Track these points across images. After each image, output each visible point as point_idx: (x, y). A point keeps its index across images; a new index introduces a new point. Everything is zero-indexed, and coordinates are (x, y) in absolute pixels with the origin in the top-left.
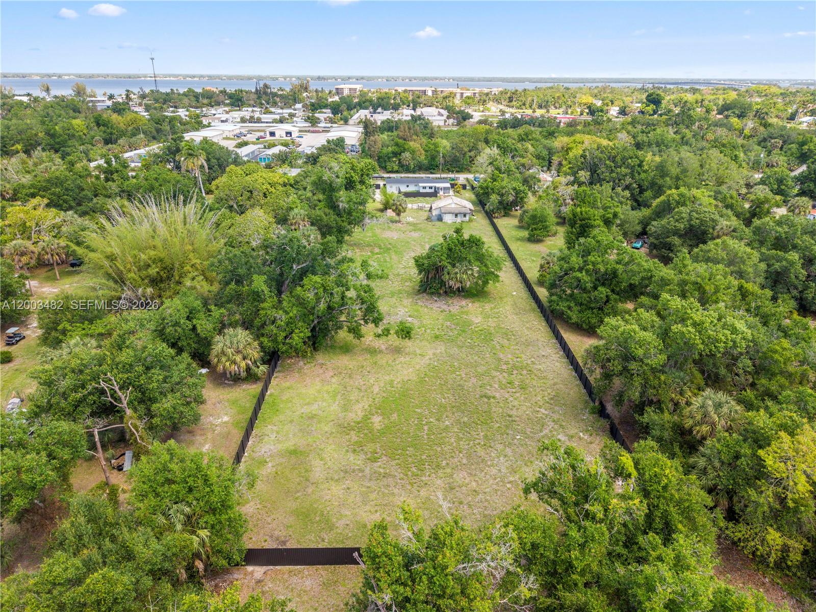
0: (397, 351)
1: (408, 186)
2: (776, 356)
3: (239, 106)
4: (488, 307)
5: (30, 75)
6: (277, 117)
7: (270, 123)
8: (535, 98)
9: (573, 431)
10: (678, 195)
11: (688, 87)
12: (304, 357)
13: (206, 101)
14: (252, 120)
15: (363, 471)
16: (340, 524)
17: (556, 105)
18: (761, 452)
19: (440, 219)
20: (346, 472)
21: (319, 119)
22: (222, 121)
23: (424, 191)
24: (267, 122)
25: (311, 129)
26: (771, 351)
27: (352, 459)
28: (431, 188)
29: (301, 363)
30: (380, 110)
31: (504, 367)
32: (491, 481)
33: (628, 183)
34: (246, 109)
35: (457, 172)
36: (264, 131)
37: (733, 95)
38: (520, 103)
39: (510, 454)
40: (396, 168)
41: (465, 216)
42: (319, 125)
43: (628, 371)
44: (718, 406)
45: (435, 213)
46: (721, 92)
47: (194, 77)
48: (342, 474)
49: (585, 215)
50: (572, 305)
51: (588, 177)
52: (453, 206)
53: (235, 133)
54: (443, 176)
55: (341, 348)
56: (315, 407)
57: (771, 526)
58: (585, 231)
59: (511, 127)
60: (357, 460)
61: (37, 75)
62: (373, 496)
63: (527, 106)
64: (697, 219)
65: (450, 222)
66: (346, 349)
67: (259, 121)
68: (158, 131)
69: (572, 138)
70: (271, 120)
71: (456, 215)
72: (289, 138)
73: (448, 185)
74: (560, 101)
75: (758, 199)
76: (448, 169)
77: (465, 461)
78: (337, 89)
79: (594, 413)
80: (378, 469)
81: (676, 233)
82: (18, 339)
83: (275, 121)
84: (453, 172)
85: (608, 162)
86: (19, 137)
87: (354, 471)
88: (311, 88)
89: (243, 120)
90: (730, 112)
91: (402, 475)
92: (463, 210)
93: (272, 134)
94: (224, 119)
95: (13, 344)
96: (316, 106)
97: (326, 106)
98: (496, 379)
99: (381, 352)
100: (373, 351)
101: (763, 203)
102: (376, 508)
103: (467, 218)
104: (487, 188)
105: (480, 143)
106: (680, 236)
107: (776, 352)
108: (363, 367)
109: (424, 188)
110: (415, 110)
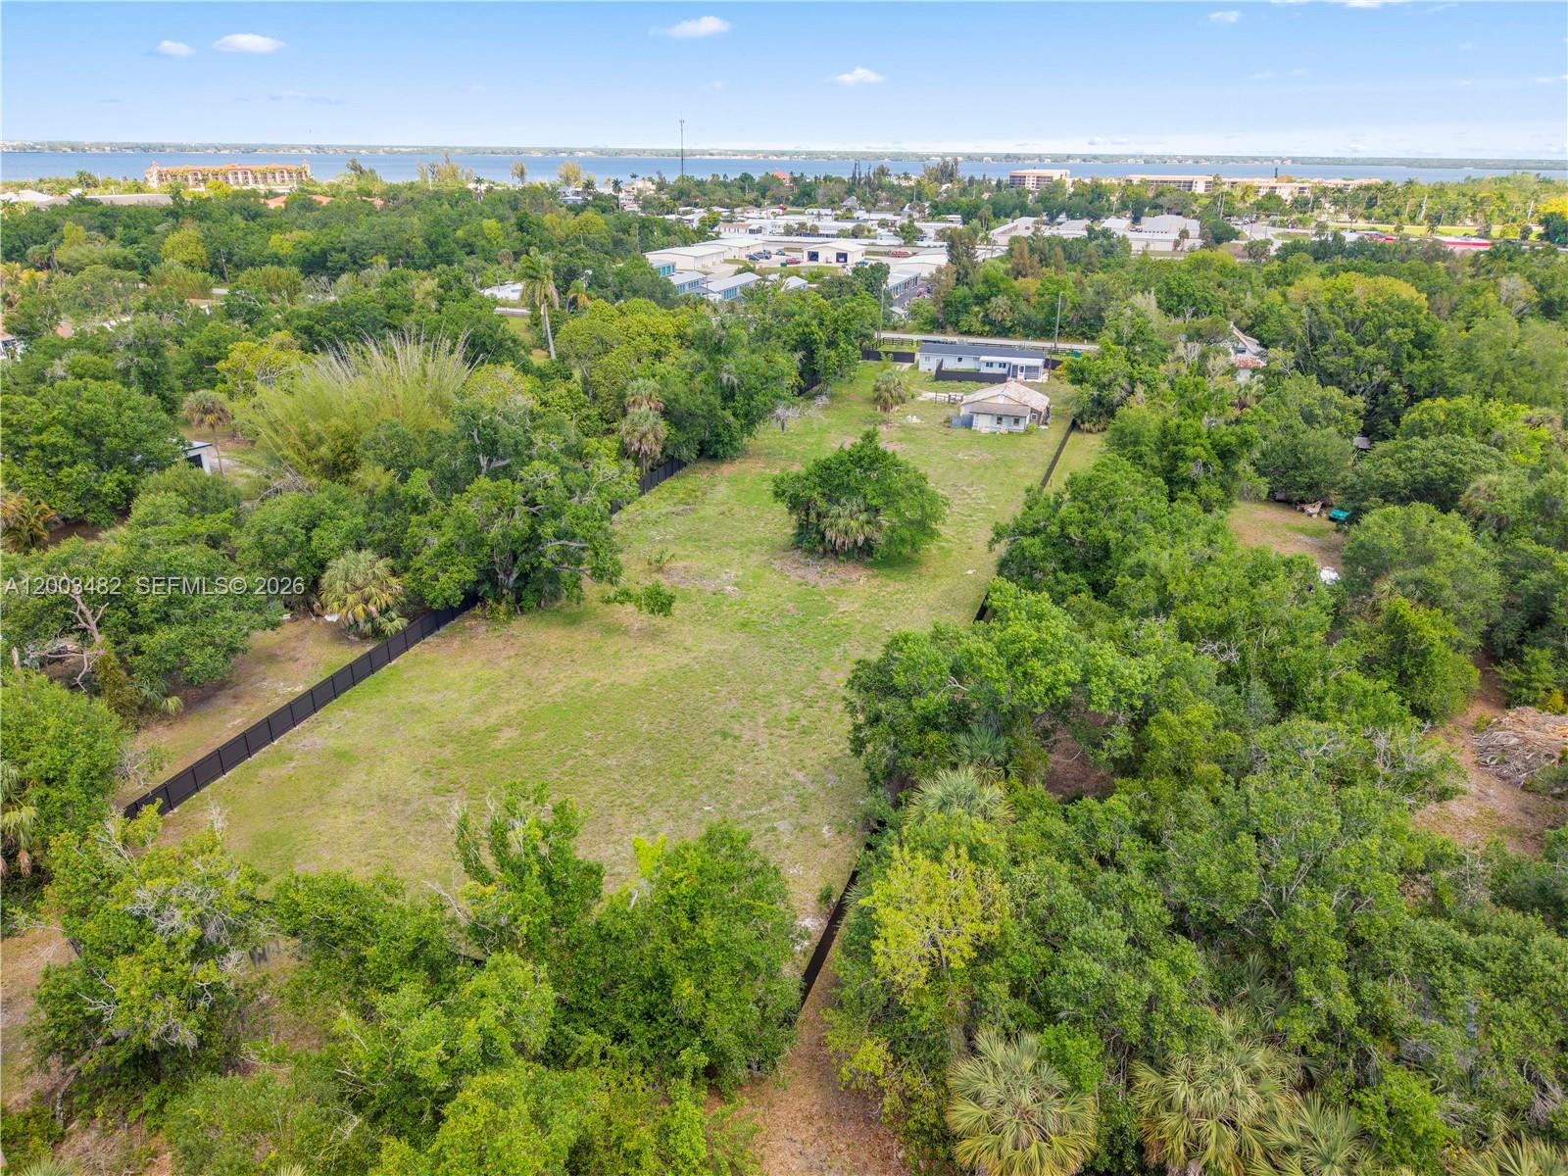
1: (960, 360)
5: (529, 150)
6: (851, 226)
7: (833, 236)
9: (815, 821)
13: (754, 196)
14: (802, 230)
15: (409, 804)
19: (968, 423)
21: (921, 231)
22: (752, 232)
23: (989, 370)
24: (823, 236)
25: (894, 250)
28: (1004, 365)
30: (1062, 217)
36: (802, 250)
38: (1390, 210)
40: (977, 326)
41: (1016, 422)
52: (1001, 400)
53: (752, 252)
54: (1062, 345)
56: (437, 697)
58: (1176, 466)
60: (416, 787)
61: (539, 150)
64: (1443, 464)
65: (985, 431)
67: (814, 232)
68: (617, 243)
70: (835, 232)
71: (1000, 419)
72: (840, 265)
73: (1039, 362)
78: (1013, 177)
80: (433, 807)
83: (840, 233)
86: (383, 244)
87: (396, 800)
88: (960, 175)
89: (789, 231)
92: (1017, 411)
93: (814, 256)
94: (758, 227)
96: (940, 207)
97: (956, 211)
98: (774, 710)
99: (626, 632)
109: (990, 364)
110: (1136, 220)
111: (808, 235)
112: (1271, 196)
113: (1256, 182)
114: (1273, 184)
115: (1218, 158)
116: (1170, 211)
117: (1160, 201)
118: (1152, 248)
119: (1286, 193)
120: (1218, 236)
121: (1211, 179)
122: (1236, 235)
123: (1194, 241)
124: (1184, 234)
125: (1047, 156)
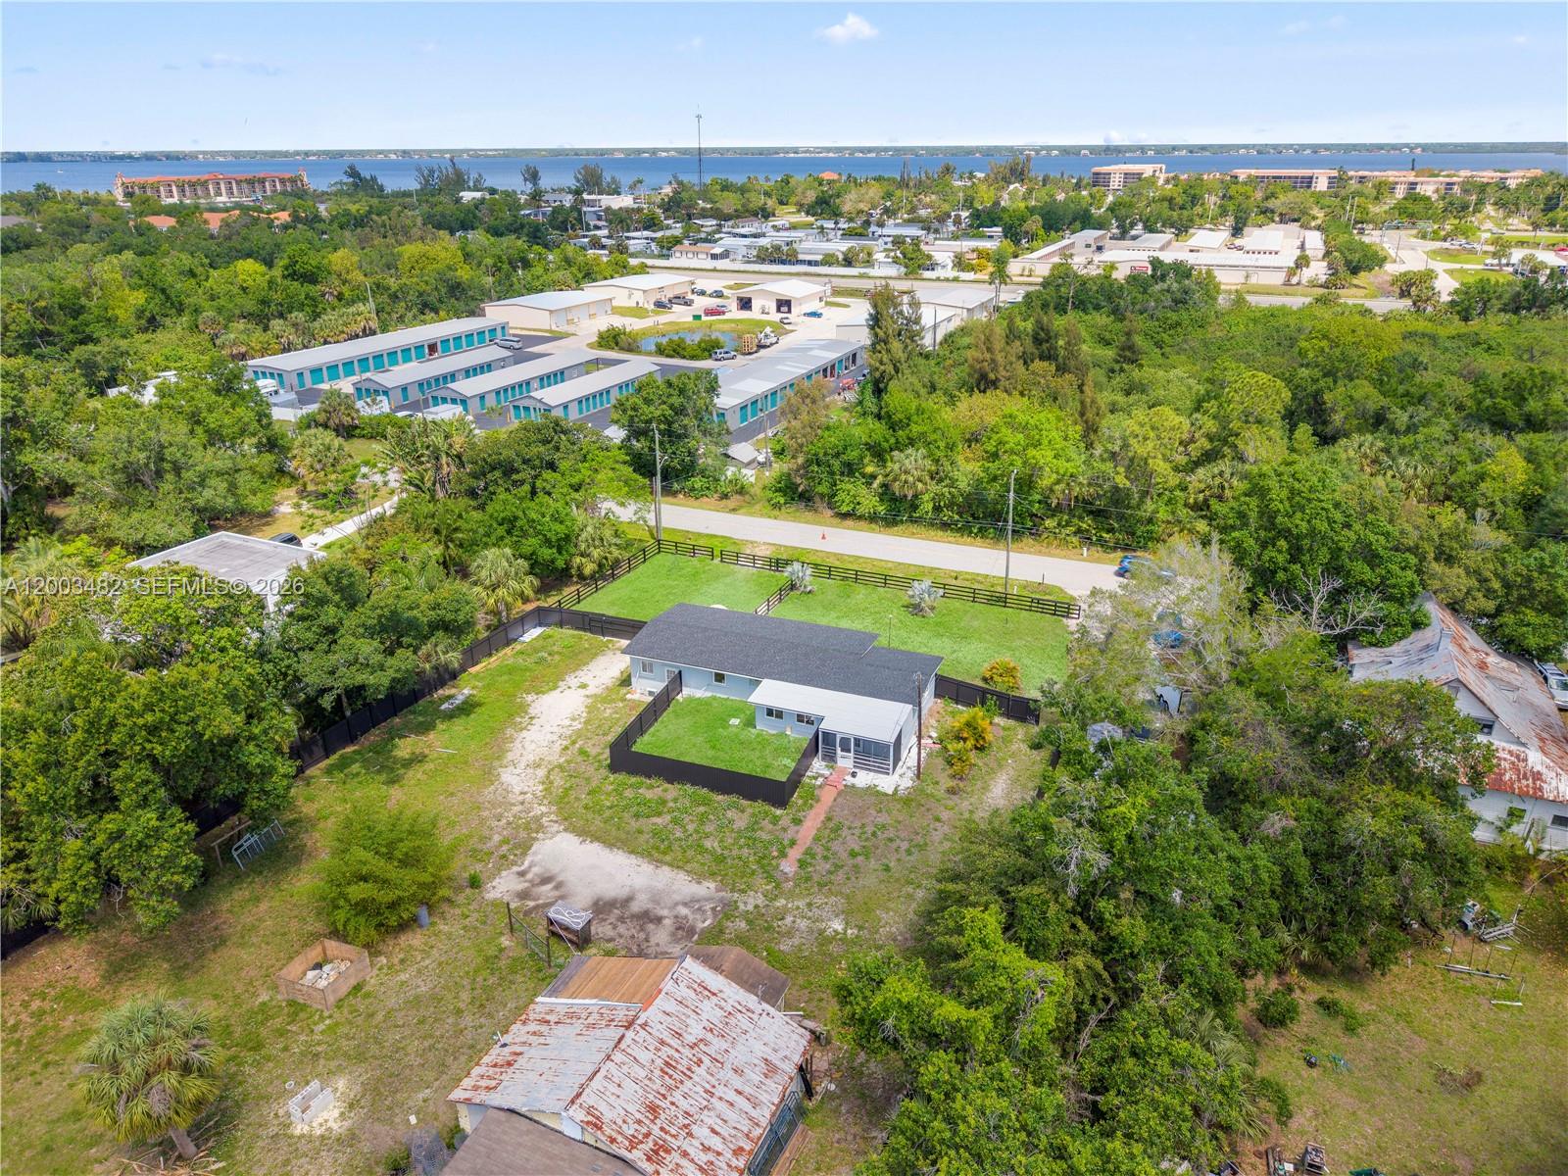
67: (792, 257)
78: (1096, 174)
83: (829, 259)
110: (1237, 231)
111: (783, 262)
112: (1412, 196)
113: (1391, 175)
114: (1412, 179)
115: (1338, 147)
116: (1284, 219)
117: (1271, 204)
118: (1253, 280)
119: (1428, 189)
120: (1355, 263)
121: (1335, 173)
122: (1381, 261)
123: (1318, 270)
124: (1302, 262)
125: (1150, 147)
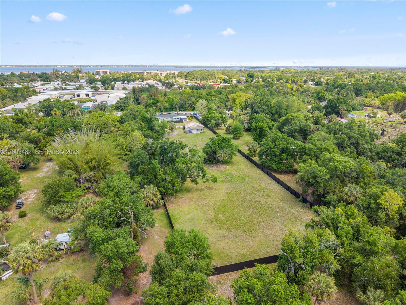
0: (210, 188)
1: (167, 118)
2: (365, 170)
3: (47, 81)
4: (235, 167)
6: (74, 87)
7: (72, 90)
8: (198, 75)
9: (297, 209)
10: (291, 116)
11: (258, 70)
12: (172, 195)
13: (27, 79)
14: (61, 89)
15: (229, 236)
16: (234, 255)
17: (208, 78)
18: (379, 201)
19: (191, 132)
20: (222, 237)
22: (44, 90)
23: (175, 120)
24: (70, 90)
25: (95, 92)
26: (362, 169)
27: (221, 232)
28: (178, 118)
29: (173, 199)
30: (126, 82)
31: (257, 190)
32: (279, 231)
33: (267, 112)
34: (53, 83)
35: (183, 111)
36: (74, 94)
37: (279, 73)
38: (191, 78)
39: (279, 220)
41: (201, 130)
42: (99, 90)
43: (317, 182)
44: (355, 189)
45: (187, 130)
46: (272, 72)
47: (6, 66)
48: (222, 238)
49: (261, 126)
50: (273, 162)
51: (251, 111)
52: (195, 126)
53: (57, 96)
54: (179, 113)
55: (185, 190)
56: (191, 215)
57: (385, 225)
58: (262, 133)
59: (195, 90)
60: (224, 232)
62: (239, 244)
63: (195, 79)
65: (195, 133)
66: (188, 190)
67: (65, 89)
68: (15, 96)
69: (236, 94)
70: (72, 89)
71: (198, 130)
72: (88, 98)
73: (186, 117)
74: (209, 77)
75: (318, 116)
76: (179, 110)
77: (265, 226)
78: (97, 72)
79: (301, 202)
80: (234, 234)
81: (296, 131)
82: (22, 205)
83: (74, 89)
84: (181, 111)
85: (258, 104)
87: (225, 236)
89: (55, 89)
90: (282, 80)
91: (245, 235)
92: (200, 128)
93: (78, 96)
94: (45, 88)
95: (20, 208)
96: (91, 81)
97: (96, 81)
98: (257, 195)
100: (201, 190)
101: (319, 118)
102: (243, 248)
103: (203, 131)
104: (208, 117)
105: (192, 97)
106: (297, 132)
107: (364, 169)
108: (200, 197)
109: (175, 118)
111: (63, 90)
120: (171, 85)
